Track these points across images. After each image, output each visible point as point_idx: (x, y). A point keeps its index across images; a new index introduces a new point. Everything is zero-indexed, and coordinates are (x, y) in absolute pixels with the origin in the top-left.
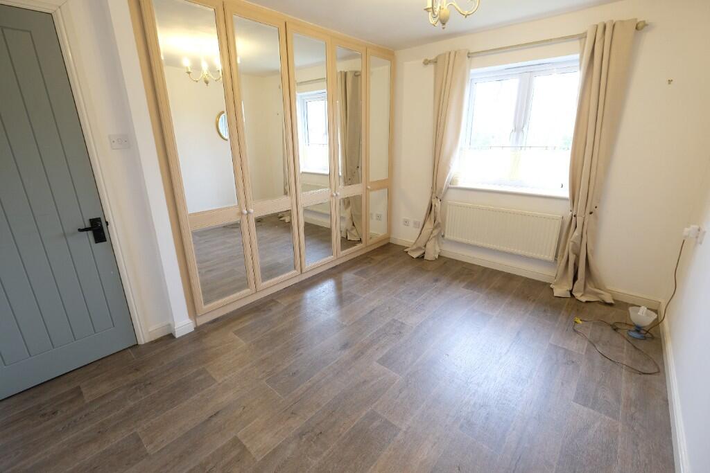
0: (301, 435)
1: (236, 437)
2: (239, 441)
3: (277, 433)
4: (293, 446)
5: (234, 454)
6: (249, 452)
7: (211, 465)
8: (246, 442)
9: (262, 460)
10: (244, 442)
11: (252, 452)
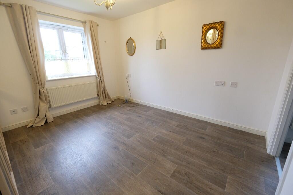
0: (164, 156)
1: (170, 177)
2: (172, 175)
3: (165, 163)
4: (169, 157)
5: (178, 175)
6: (175, 170)
7: (185, 181)
8: (172, 172)
9: (177, 165)
10: (171, 173)
11: (175, 169)
